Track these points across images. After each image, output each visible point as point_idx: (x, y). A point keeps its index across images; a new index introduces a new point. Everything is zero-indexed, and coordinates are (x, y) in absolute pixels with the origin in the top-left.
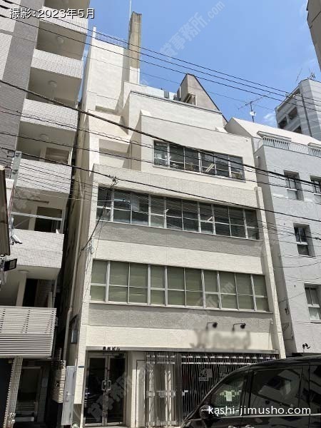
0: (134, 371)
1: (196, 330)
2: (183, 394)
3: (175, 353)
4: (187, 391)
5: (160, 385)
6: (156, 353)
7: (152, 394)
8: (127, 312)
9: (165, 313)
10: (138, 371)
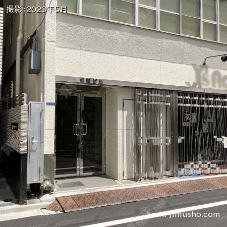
0: (120, 113)
1: (195, 66)
2: (180, 141)
3: (171, 91)
4: (183, 138)
5: (152, 130)
6: (149, 90)
7: (143, 141)
8: (110, 32)
9: (160, 40)
10: (126, 113)
